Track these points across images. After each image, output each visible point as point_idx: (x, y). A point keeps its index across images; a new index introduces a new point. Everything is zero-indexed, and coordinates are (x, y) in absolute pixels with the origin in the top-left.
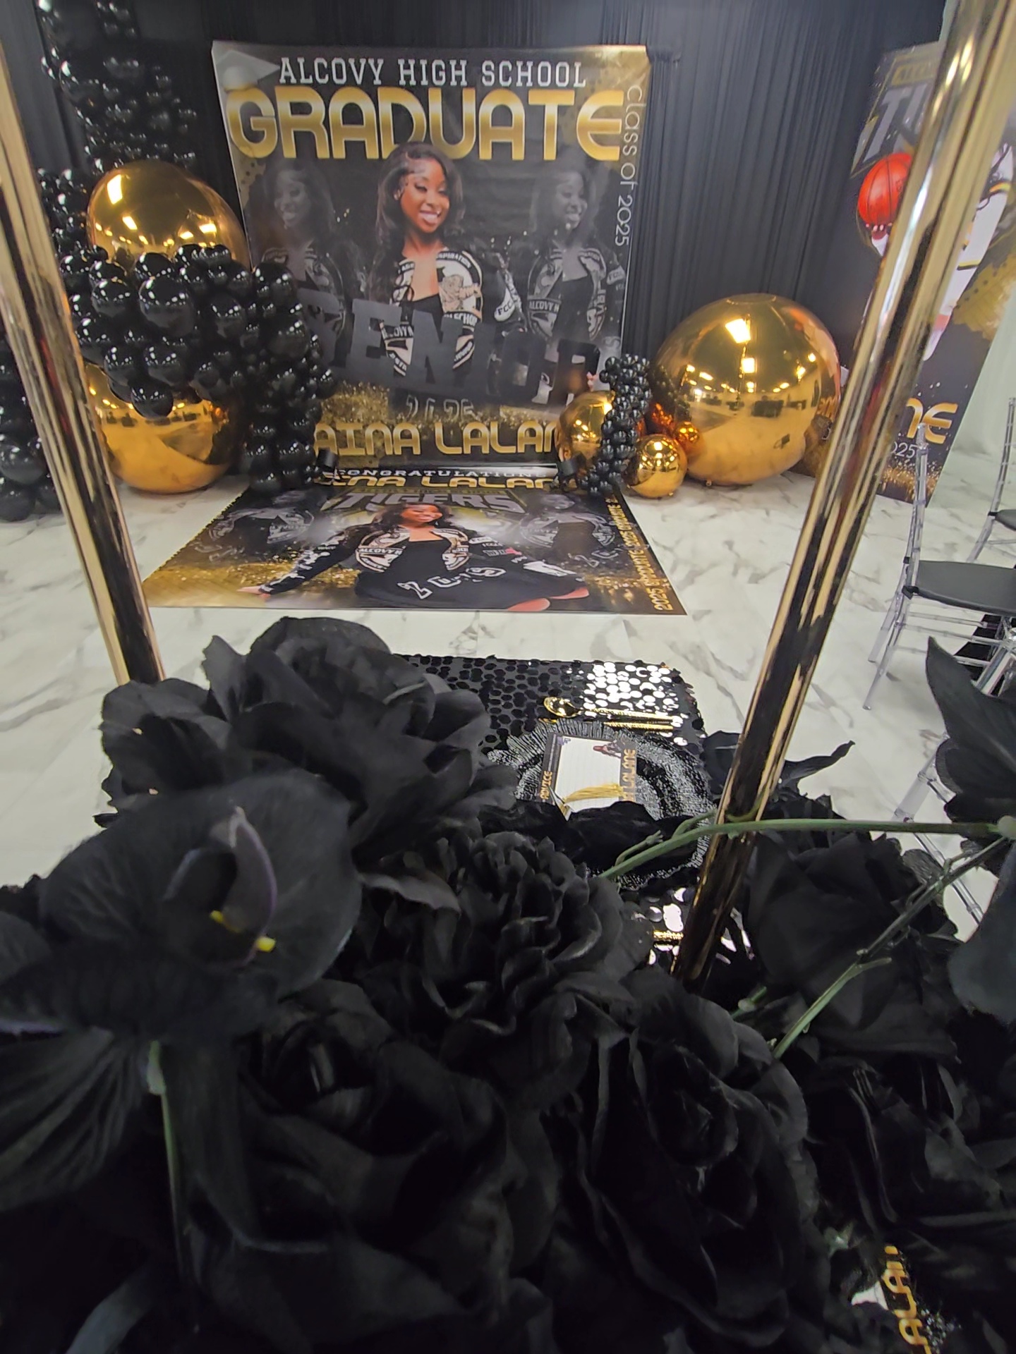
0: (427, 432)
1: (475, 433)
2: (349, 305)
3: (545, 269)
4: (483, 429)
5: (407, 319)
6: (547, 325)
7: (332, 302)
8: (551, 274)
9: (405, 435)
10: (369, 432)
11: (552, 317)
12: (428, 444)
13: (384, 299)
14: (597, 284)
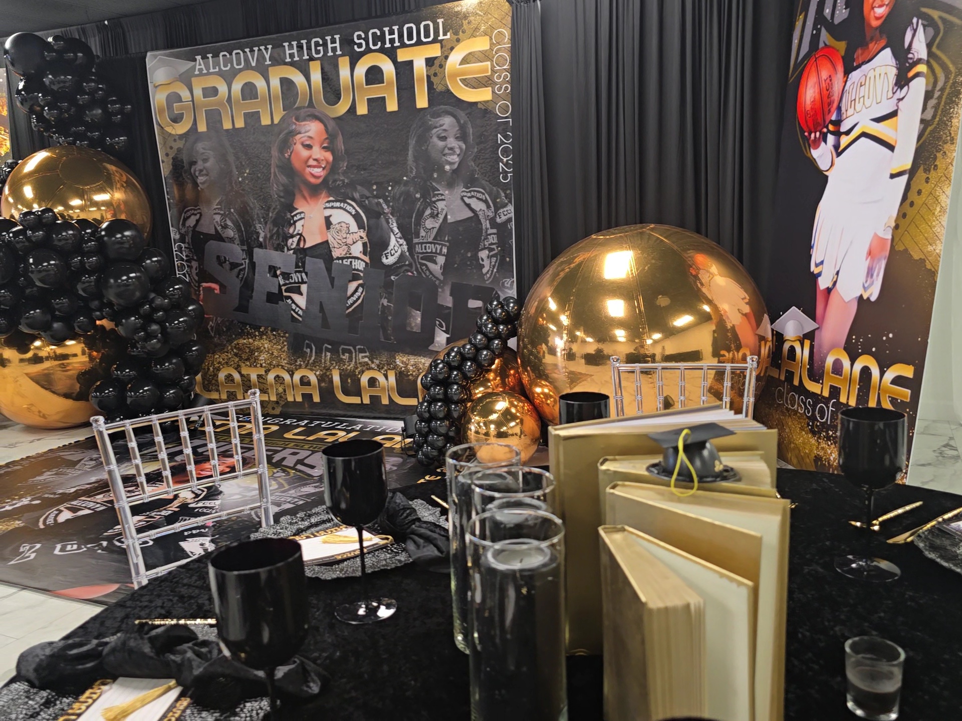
0: (325, 379)
1: (372, 382)
2: (250, 254)
3: (428, 212)
4: (381, 378)
5: (300, 266)
6: (436, 267)
7: (236, 252)
8: (434, 216)
9: (304, 382)
10: (271, 377)
11: (441, 260)
12: (327, 392)
13: (280, 248)
14: (486, 224)
